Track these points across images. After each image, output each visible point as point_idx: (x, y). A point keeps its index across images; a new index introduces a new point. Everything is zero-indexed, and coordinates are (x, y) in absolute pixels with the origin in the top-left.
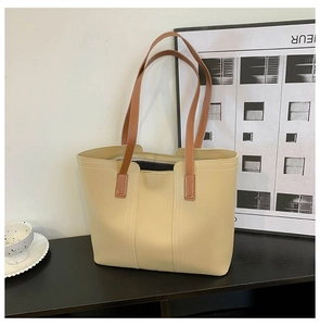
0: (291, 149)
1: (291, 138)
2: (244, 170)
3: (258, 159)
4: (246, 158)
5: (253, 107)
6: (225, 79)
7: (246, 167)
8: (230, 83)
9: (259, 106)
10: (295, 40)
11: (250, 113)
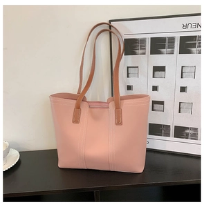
0: (183, 97)
1: (183, 89)
2: (153, 110)
3: (162, 103)
4: (154, 103)
5: (159, 69)
6: (140, 51)
7: (155, 108)
8: (144, 54)
9: (162, 69)
10: (185, 27)
11: (156, 73)
